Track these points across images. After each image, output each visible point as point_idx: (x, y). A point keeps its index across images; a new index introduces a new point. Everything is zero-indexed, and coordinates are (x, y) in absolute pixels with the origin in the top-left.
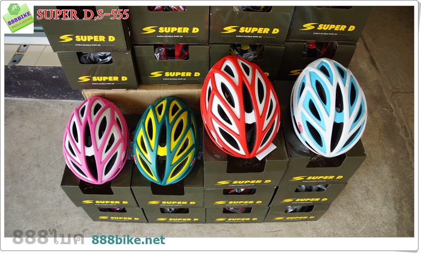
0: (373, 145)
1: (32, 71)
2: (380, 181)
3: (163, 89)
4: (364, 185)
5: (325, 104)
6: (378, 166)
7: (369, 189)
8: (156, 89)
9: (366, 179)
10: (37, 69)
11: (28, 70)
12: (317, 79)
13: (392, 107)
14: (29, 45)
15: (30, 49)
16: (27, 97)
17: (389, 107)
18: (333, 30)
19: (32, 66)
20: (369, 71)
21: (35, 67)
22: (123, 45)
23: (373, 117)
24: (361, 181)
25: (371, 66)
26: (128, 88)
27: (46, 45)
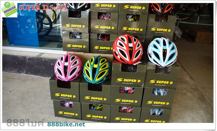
0: (194, 103)
1: (44, 60)
2: (199, 115)
4: (191, 116)
6: (197, 110)
7: (194, 118)
9: (192, 114)
10: (46, 60)
13: (202, 92)
15: (44, 55)
16: (37, 75)
17: (200, 92)
20: (190, 81)
21: (45, 58)
23: (193, 94)
24: (189, 115)
25: (191, 79)
26: (85, 52)
27: (51, 54)
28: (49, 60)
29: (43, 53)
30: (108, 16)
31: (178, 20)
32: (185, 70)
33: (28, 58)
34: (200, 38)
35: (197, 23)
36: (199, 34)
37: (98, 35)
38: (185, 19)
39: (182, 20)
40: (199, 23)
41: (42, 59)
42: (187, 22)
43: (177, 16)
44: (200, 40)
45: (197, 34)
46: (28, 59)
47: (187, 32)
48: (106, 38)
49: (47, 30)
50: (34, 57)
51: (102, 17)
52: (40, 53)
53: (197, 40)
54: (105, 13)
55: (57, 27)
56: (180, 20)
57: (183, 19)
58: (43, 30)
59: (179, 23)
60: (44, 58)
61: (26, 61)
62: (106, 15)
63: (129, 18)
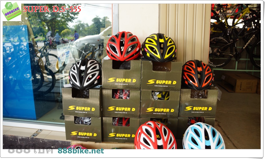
1: (41, 142)
3: (115, 143)
5: (199, 137)
8: (111, 143)
10: (44, 141)
11: (39, 141)
12: (194, 128)
14: (43, 130)
15: (42, 133)
18: (201, 110)
19: (42, 139)
21: (44, 139)
22: (98, 113)
26: (96, 141)
27: (52, 131)
28: (49, 142)
29: (41, 130)
30: (126, 93)
31: (213, 67)
32: (229, 138)
33: (20, 138)
34: (241, 87)
35: (235, 69)
36: (239, 82)
37: (114, 118)
38: (220, 65)
39: (217, 67)
40: (237, 69)
41: (40, 140)
42: (223, 69)
43: (211, 62)
44: (240, 89)
45: (236, 82)
46: (20, 140)
47: (224, 79)
48: (125, 121)
49: (50, 83)
50: (28, 138)
51: (118, 95)
52: (37, 130)
53: (237, 89)
54: (123, 90)
55: (62, 78)
56: (214, 67)
57: (218, 65)
58: (44, 84)
59: (214, 70)
60: (41, 139)
61: (18, 141)
62: (124, 93)
63: (155, 95)
